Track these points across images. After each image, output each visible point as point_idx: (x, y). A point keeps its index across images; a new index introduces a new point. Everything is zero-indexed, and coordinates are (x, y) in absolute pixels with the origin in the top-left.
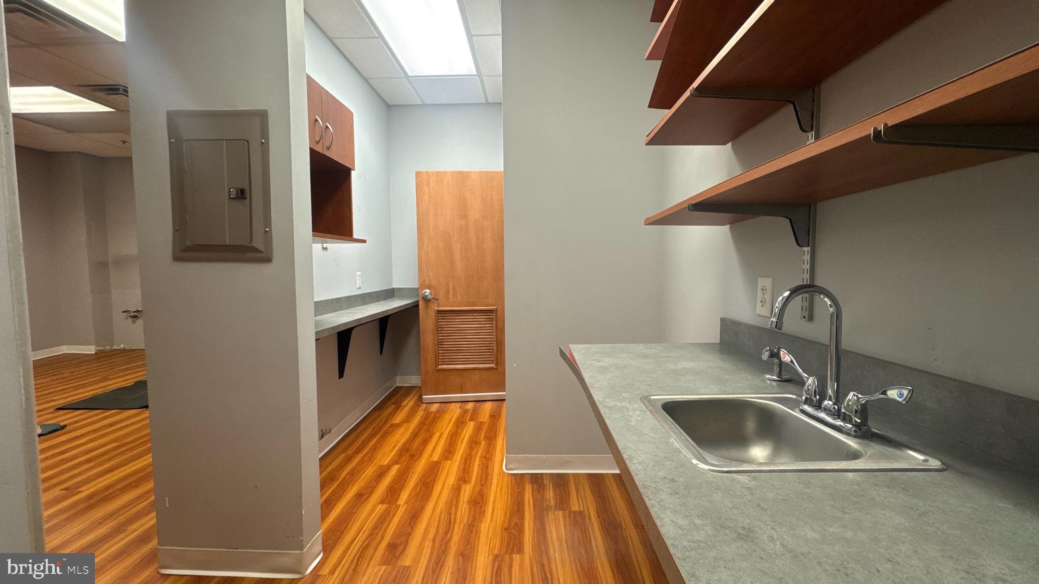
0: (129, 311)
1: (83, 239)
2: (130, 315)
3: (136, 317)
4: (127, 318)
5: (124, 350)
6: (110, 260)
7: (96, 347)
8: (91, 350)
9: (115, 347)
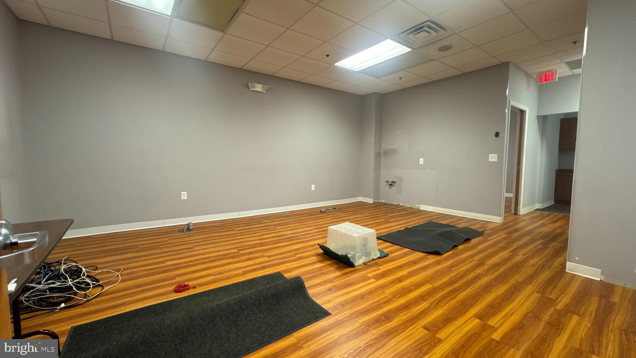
0: (388, 181)
1: (373, 140)
2: (389, 184)
3: (391, 185)
4: (387, 185)
5: (385, 204)
6: (382, 152)
7: (373, 200)
8: (371, 201)
9: (380, 201)
